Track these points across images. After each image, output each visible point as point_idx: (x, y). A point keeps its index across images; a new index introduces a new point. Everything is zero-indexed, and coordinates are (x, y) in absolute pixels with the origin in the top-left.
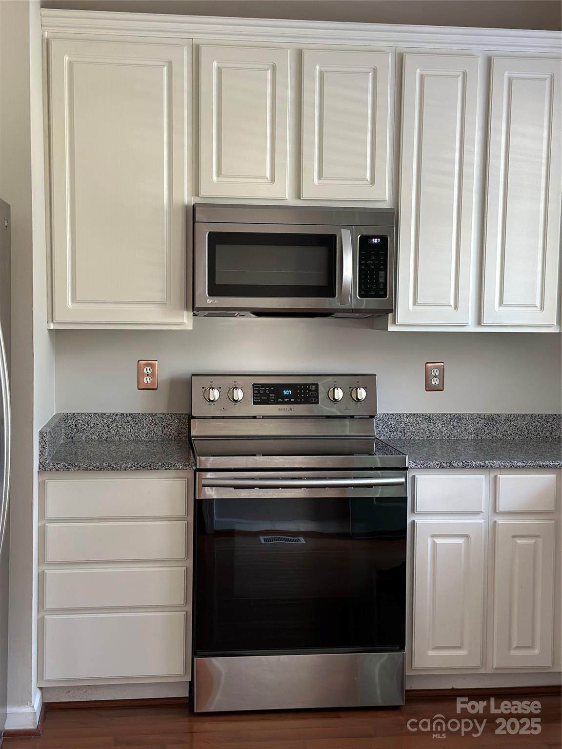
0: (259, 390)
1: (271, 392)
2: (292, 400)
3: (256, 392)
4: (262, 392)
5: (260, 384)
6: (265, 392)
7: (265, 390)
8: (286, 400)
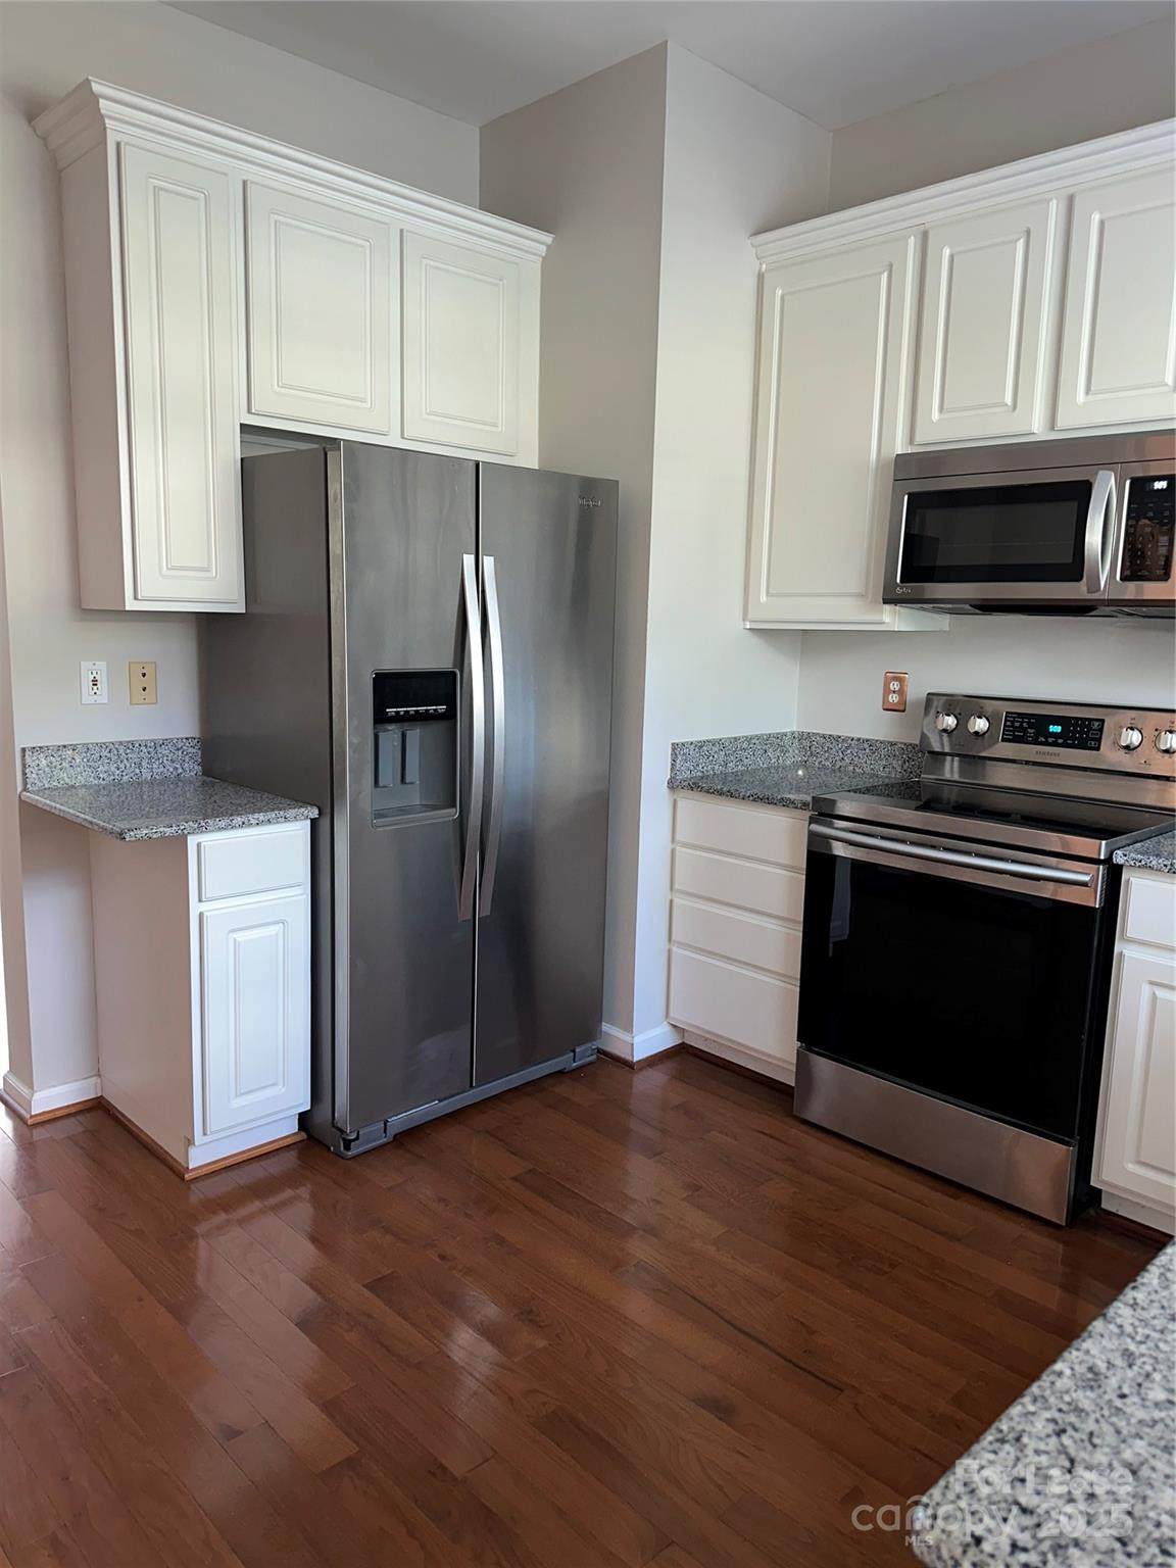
0: (1013, 722)
1: (1031, 726)
2: (1060, 741)
3: (1008, 723)
4: (1017, 724)
5: (1015, 713)
6: (1021, 725)
7: (1022, 722)
8: (1050, 740)
